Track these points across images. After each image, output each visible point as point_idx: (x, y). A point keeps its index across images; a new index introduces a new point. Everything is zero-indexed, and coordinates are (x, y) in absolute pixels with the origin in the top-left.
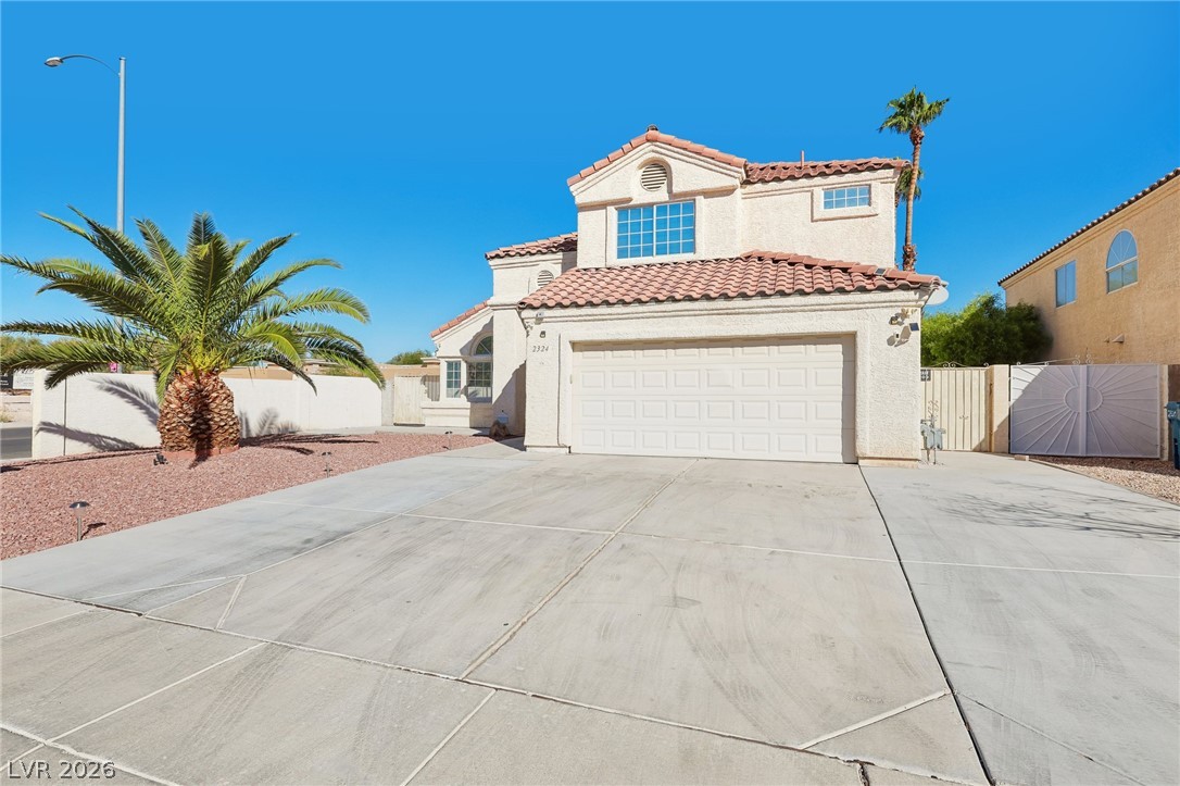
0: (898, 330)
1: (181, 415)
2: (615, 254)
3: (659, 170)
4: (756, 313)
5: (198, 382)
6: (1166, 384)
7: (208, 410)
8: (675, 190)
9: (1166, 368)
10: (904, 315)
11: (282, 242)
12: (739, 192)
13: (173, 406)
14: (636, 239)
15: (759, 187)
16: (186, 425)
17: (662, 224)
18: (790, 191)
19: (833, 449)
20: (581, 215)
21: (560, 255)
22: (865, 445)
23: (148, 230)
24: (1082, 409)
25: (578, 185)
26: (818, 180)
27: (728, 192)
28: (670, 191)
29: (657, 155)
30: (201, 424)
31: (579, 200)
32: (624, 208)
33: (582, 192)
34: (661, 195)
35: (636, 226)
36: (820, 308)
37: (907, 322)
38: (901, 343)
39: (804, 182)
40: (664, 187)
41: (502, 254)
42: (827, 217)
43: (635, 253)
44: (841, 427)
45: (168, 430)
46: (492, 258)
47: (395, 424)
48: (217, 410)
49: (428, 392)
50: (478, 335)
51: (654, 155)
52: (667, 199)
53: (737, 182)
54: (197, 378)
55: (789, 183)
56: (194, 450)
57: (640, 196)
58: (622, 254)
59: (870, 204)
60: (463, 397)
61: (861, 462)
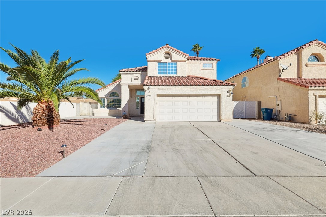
0: (228, 94)
1: (43, 115)
2: (157, 73)
3: (168, 54)
4: (201, 89)
5: (48, 104)
6: (257, 105)
7: (53, 113)
8: (173, 59)
9: (257, 102)
10: (230, 91)
11: (79, 61)
12: (186, 61)
13: (40, 112)
14: (162, 70)
15: (190, 61)
16: (46, 118)
17: (169, 67)
18: (196, 63)
19: (216, 118)
20: (148, 63)
21: (141, 72)
22: (223, 117)
23: (35, 53)
24: (244, 109)
25: (148, 55)
26: (202, 61)
27: (184, 61)
28: (171, 59)
29: (168, 51)
30: (51, 117)
31: (148, 59)
32: (160, 62)
33: (150, 57)
34: (169, 60)
35: (162, 67)
36: (214, 89)
37: (230, 92)
38: (229, 96)
39: (199, 61)
40: (169, 58)
41: (124, 71)
42: (204, 69)
43: (162, 73)
44: (217, 114)
45: (39, 120)
46: (121, 71)
47: (81, 116)
48: (55, 113)
49: (91, 107)
50: (110, 91)
51: (167, 51)
52: (170, 61)
53: (187, 59)
54: (48, 103)
55: (196, 61)
56: (47, 125)
57: (164, 60)
58: (159, 73)
59: (212, 67)
60: (106, 108)
61: (222, 121)
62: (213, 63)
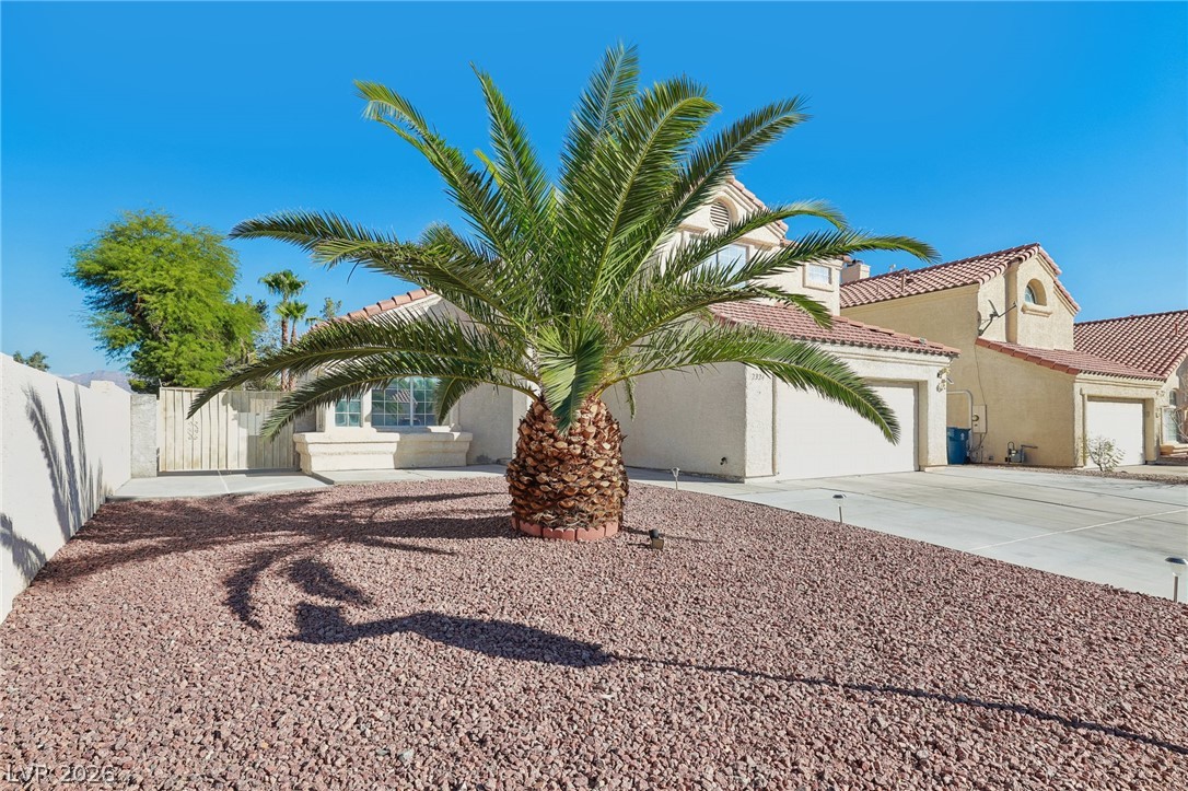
0: (940, 381)
3: (723, 209)
36: (913, 363)
37: (943, 377)
38: (941, 390)
44: (913, 445)
47: (161, 474)
51: (725, 194)
59: (830, 283)
60: (368, 425)
61: (927, 469)
62: (833, 268)
